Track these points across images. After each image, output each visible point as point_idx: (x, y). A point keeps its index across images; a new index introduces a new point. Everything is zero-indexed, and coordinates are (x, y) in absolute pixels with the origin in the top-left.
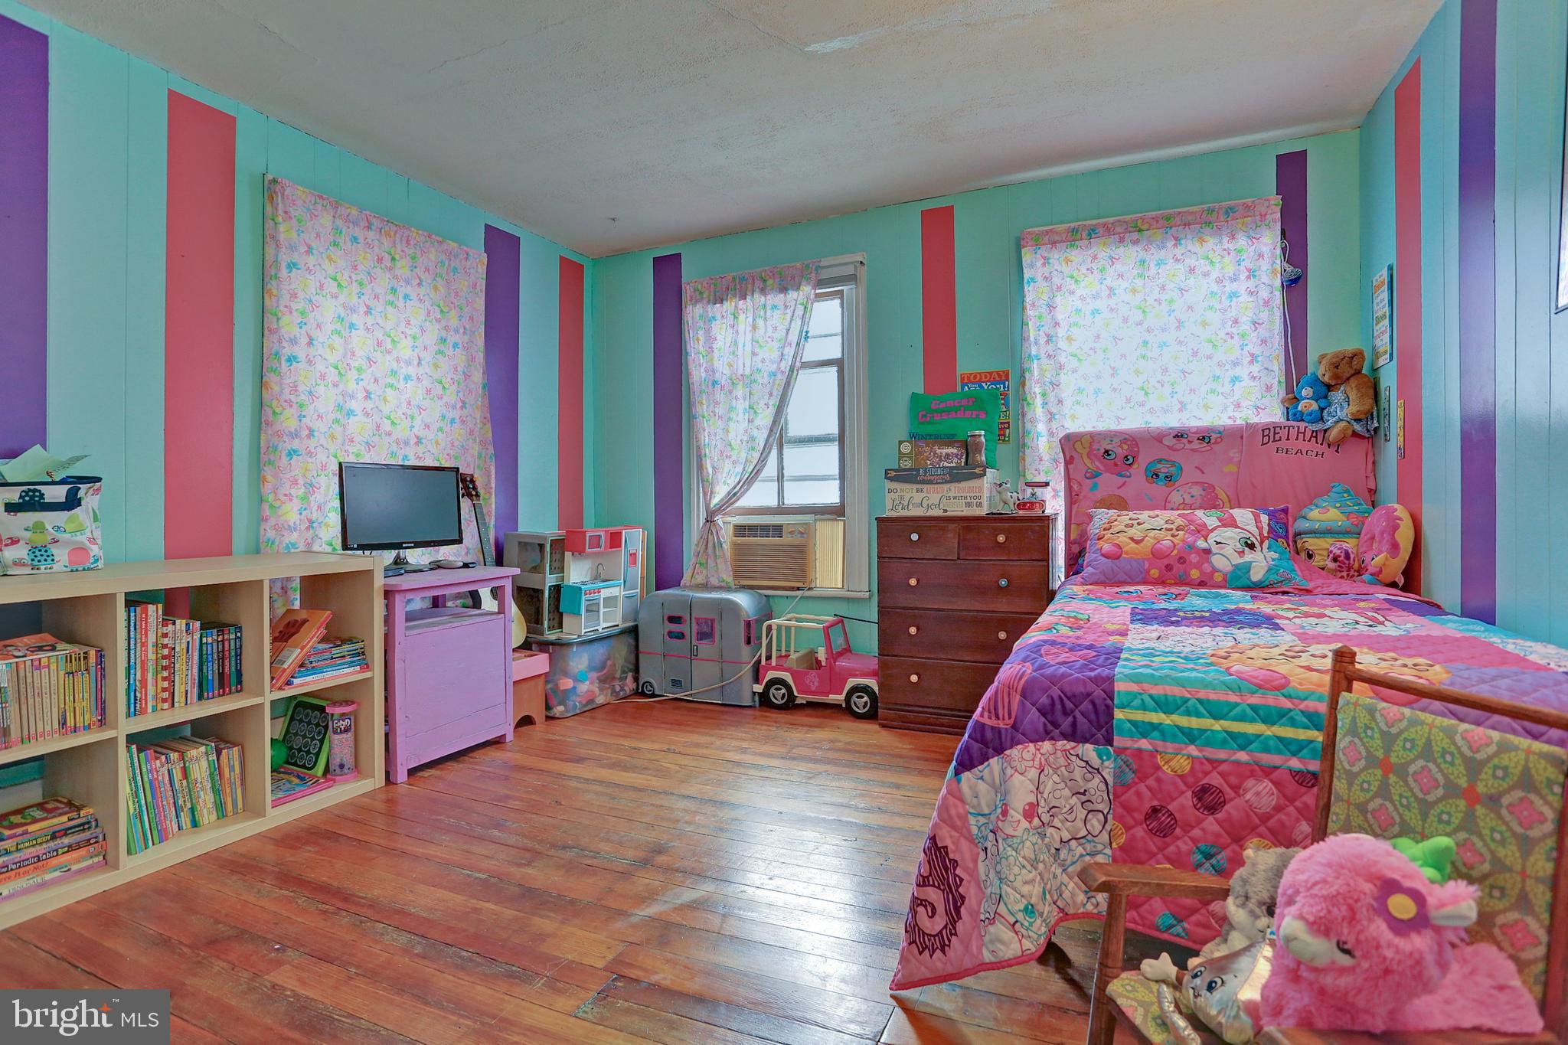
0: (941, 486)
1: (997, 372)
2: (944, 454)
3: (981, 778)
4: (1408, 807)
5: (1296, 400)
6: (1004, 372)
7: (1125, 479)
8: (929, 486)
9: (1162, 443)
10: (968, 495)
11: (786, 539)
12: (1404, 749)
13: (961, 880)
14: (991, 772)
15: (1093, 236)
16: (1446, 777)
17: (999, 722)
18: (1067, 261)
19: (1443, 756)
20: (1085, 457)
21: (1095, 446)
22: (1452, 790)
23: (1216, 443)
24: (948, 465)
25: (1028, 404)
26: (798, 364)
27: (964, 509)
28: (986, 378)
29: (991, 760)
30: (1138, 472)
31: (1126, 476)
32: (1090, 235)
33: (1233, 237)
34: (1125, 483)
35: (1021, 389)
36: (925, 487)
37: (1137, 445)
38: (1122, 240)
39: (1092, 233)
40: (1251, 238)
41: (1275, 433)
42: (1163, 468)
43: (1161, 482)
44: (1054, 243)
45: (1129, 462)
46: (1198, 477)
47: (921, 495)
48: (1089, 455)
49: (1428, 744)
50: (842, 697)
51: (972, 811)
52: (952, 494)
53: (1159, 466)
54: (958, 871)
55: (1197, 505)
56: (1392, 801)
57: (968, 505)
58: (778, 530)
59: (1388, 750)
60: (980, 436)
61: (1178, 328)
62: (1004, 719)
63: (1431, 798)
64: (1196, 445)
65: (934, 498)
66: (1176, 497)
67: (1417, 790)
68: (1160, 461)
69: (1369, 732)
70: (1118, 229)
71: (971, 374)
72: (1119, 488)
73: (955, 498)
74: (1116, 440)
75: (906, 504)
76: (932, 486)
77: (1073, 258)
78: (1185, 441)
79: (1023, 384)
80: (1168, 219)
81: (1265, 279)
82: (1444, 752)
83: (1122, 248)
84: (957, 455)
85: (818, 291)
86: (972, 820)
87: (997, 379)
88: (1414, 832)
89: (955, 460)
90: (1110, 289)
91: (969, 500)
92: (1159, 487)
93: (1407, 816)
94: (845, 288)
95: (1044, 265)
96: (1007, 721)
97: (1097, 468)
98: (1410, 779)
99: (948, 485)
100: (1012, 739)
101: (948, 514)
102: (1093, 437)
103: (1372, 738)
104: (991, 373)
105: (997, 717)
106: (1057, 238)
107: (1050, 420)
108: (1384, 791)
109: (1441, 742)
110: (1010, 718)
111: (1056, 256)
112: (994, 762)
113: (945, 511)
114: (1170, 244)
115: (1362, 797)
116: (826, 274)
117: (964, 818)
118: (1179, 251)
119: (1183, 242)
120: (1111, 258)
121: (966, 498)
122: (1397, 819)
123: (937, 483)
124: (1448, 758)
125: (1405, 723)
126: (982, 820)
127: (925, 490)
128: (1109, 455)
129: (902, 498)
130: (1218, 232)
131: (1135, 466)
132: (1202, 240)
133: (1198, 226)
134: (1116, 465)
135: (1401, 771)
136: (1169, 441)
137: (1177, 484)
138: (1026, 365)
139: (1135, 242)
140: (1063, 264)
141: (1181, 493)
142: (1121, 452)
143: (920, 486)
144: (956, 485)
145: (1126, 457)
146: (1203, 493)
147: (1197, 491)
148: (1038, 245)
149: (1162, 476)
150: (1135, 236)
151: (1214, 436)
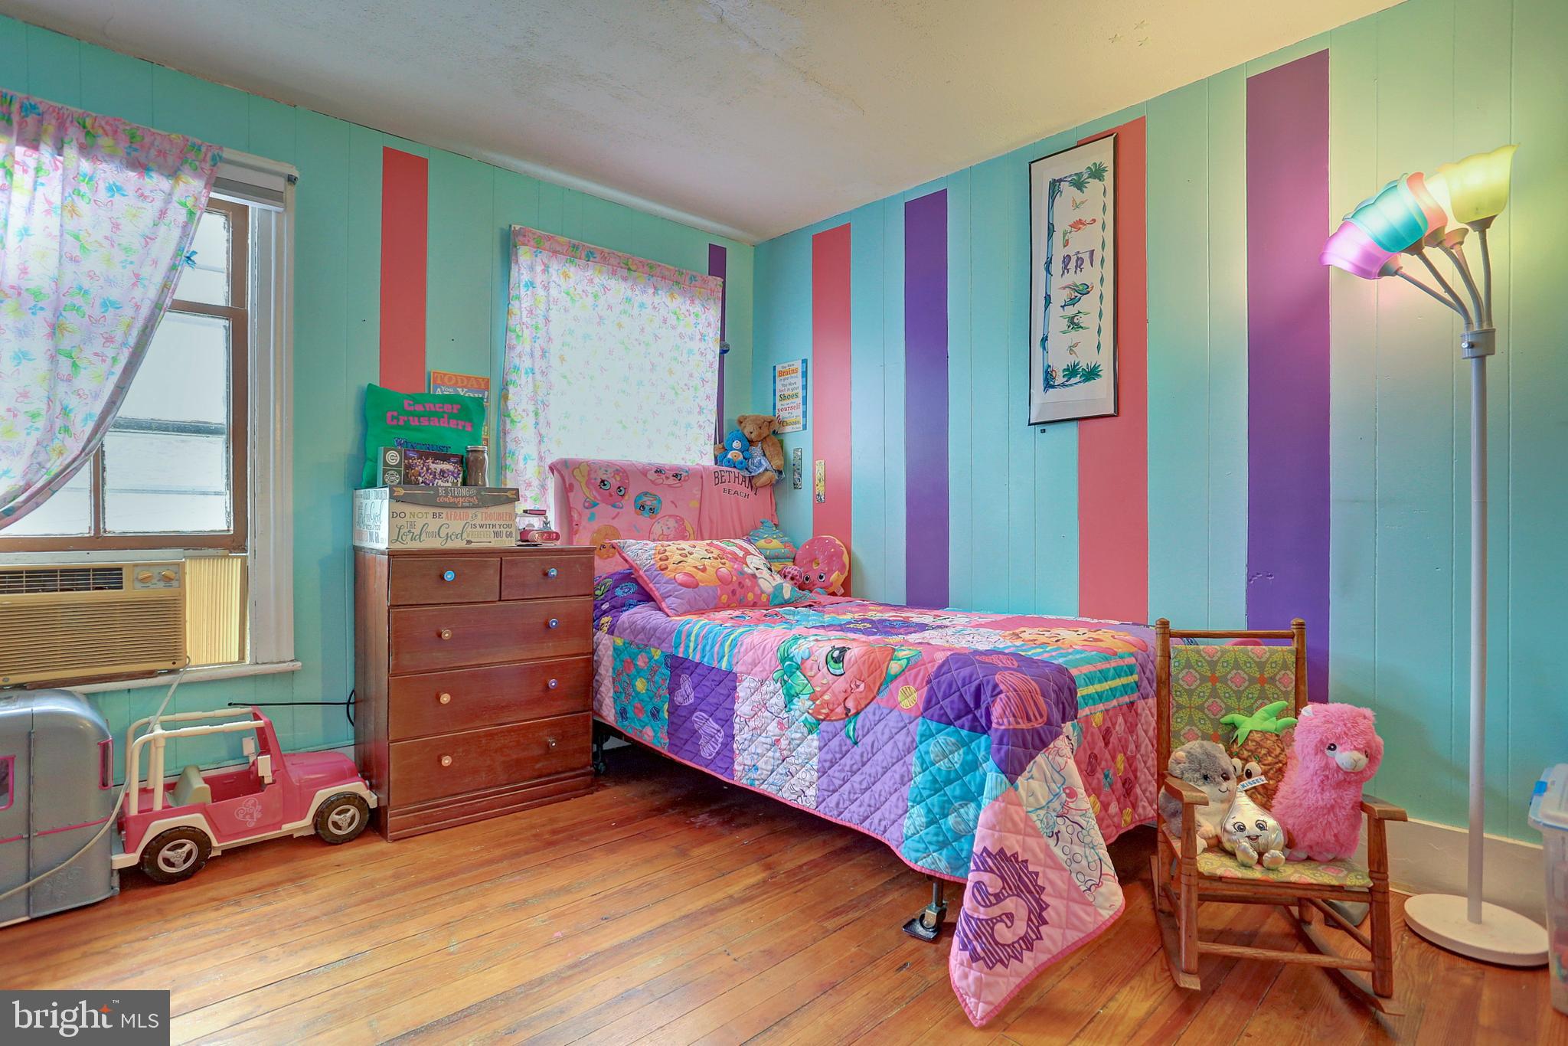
0: (465, 510)
1: (476, 378)
2: (438, 470)
3: (1032, 777)
4: (1229, 698)
5: (726, 450)
6: (483, 379)
7: (618, 510)
8: (449, 510)
9: (646, 476)
10: (498, 523)
11: (130, 591)
12: (1223, 667)
13: (1037, 874)
14: (1040, 767)
15: (591, 259)
16: (1248, 675)
17: (1032, 724)
18: (566, 276)
19: (1245, 665)
20: (583, 484)
21: (593, 476)
22: (1252, 681)
23: (685, 480)
24: (442, 484)
25: (512, 421)
26: (168, 302)
27: (492, 539)
28: (462, 382)
29: (1037, 759)
30: (628, 503)
31: (619, 507)
32: (588, 256)
33: (692, 302)
34: (618, 513)
35: (502, 402)
36: (444, 511)
37: (627, 477)
38: (614, 273)
39: (590, 256)
40: (705, 307)
41: (722, 476)
42: (648, 501)
43: (646, 514)
44: (555, 252)
45: (621, 493)
46: (672, 510)
47: (439, 522)
48: (588, 483)
49: (1236, 661)
50: (308, 821)
51: (1030, 809)
52: (478, 522)
53: (645, 499)
54: (1031, 868)
55: (671, 536)
56: (1220, 698)
57: (497, 534)
58: (111, 577)
59: (1213, 671)
60: (483, 452)
61: (652, 370)
62: (1036, 719)
63: (1241, 689)
64: (671, 481)
65: (456, 526)
66: (657, 529)
67: (1234, 687)
68: (645, 494)
69: (1200, 664)
70: (612, 261)
71: (445, 375)
72: (613, 518)
73: (481, 526)
74: (610, 470)
75: (417, 532)
76: (453, 510)
77: (571, 275)
78: (663, 476)
79: (506, 398)
80: (651, 268)
81: (711, 345)
82: (1246, 662)
83: (613, 280)
84: (453, 473)
85: (213, 195)
86: (1034, 817)
87: (476, 386)
88: (1234, 709)
89: (451, 479)
90: (601, 317)
91: (498, 529)
92: (644, 519)
93: (1229, 702)
94: (251, 204)
95: (543, 271)
96: (1040, 720)
97: (595, 497)
98: (1229, 682)
99: (474, 511)
100: (1051, 732)
101: (473, 546)
102: (591, 467)
103: (1202, 666)
104: (469, 378)
105: (1029, 720)
106: (559, 248)
107: (540, 442)
108: (1214, 693)
109: (1242, 659)
110: (1041, 716)
111: (555, 267)
112: (1040, 758)
113: (469, 542)
114: (651, 291)
115: (1199, 701)
116: (227, 172)
117: (1027, 819)
118: (657, 299)
119: (660, 292)
120: (605, 287)
121: (494, 526)
122: (1223, 706)
123: (462, 507)
124: (1248, 665)
125: (1219, 654)
126: (1042, 813)
127: (444, 516)
128: (605, 485)
129: (412, 525)
130: (683, 293)
131: (626, 497)
132: (672, 296)
133: (671, 283)
134: (611, 495)
135: (1223, 679)
136: (652, 476)
137: (659, 516)
138: (511, 377)
139: (625, 279)
140: (562, 276)
141: (660, 525)
142: (614, 482)
143: (437, 511)
144: (483, 510)
145: (619, 488)
146: (676, 525)
147: (672, 523)
148: (538, 248)
149: (647, 508)
150: (625, 273)
151: (684, 474)
